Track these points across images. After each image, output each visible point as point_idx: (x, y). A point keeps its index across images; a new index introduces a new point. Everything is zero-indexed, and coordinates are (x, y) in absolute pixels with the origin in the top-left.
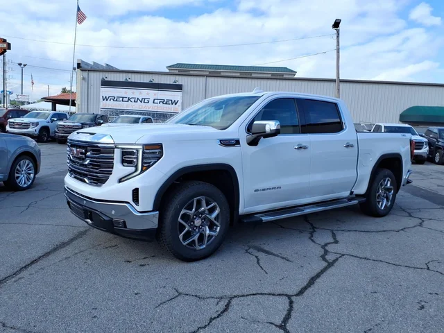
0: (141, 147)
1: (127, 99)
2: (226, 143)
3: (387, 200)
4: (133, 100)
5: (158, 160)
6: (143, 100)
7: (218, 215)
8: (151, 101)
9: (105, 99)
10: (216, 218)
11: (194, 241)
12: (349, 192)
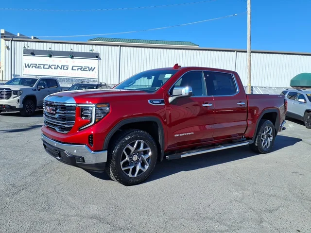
1: (47, 67)
4: (53, 67)
6: (63, 67)
8: (70, 68)
9: (27, 66)
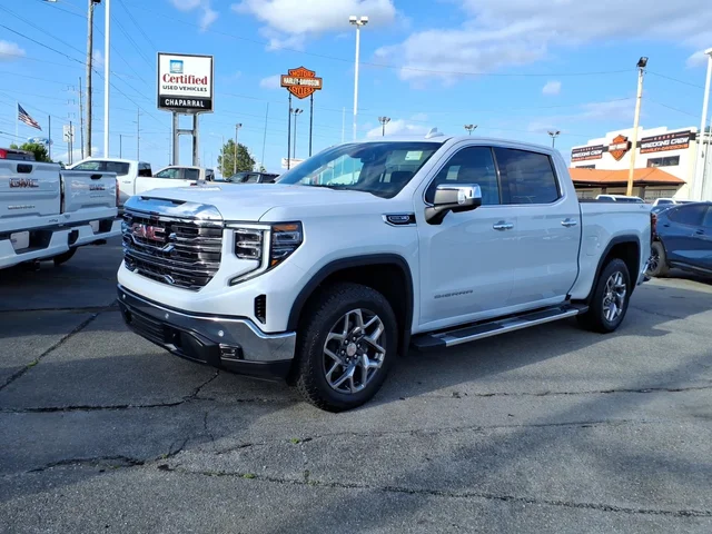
0: (268, 227)
2: (395, 220)
3: (618, 307)
5: (295, 249)
7: (380, 336)
10: (379, 341)
11: (348, 380)
12: (565, 296)
